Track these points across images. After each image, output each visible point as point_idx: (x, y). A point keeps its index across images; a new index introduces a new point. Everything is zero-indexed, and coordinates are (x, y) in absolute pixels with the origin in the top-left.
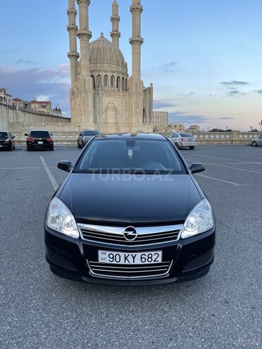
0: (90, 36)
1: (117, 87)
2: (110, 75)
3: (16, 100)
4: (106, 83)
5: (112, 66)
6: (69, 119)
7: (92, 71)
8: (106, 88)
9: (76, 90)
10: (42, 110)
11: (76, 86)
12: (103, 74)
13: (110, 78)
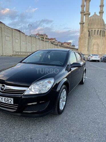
0: (89, 14)
1: (100, 35)
2: (97, 30)
3: (59, 42)
4: (95, 34)
5: (98, 26)
6: (78, 49)
7: (89, 29)
8: (94, 36)
9: (81, 37)
10: (68, 46)
11: (82, 36)
12: (93, 30)
13: (97, 31)
